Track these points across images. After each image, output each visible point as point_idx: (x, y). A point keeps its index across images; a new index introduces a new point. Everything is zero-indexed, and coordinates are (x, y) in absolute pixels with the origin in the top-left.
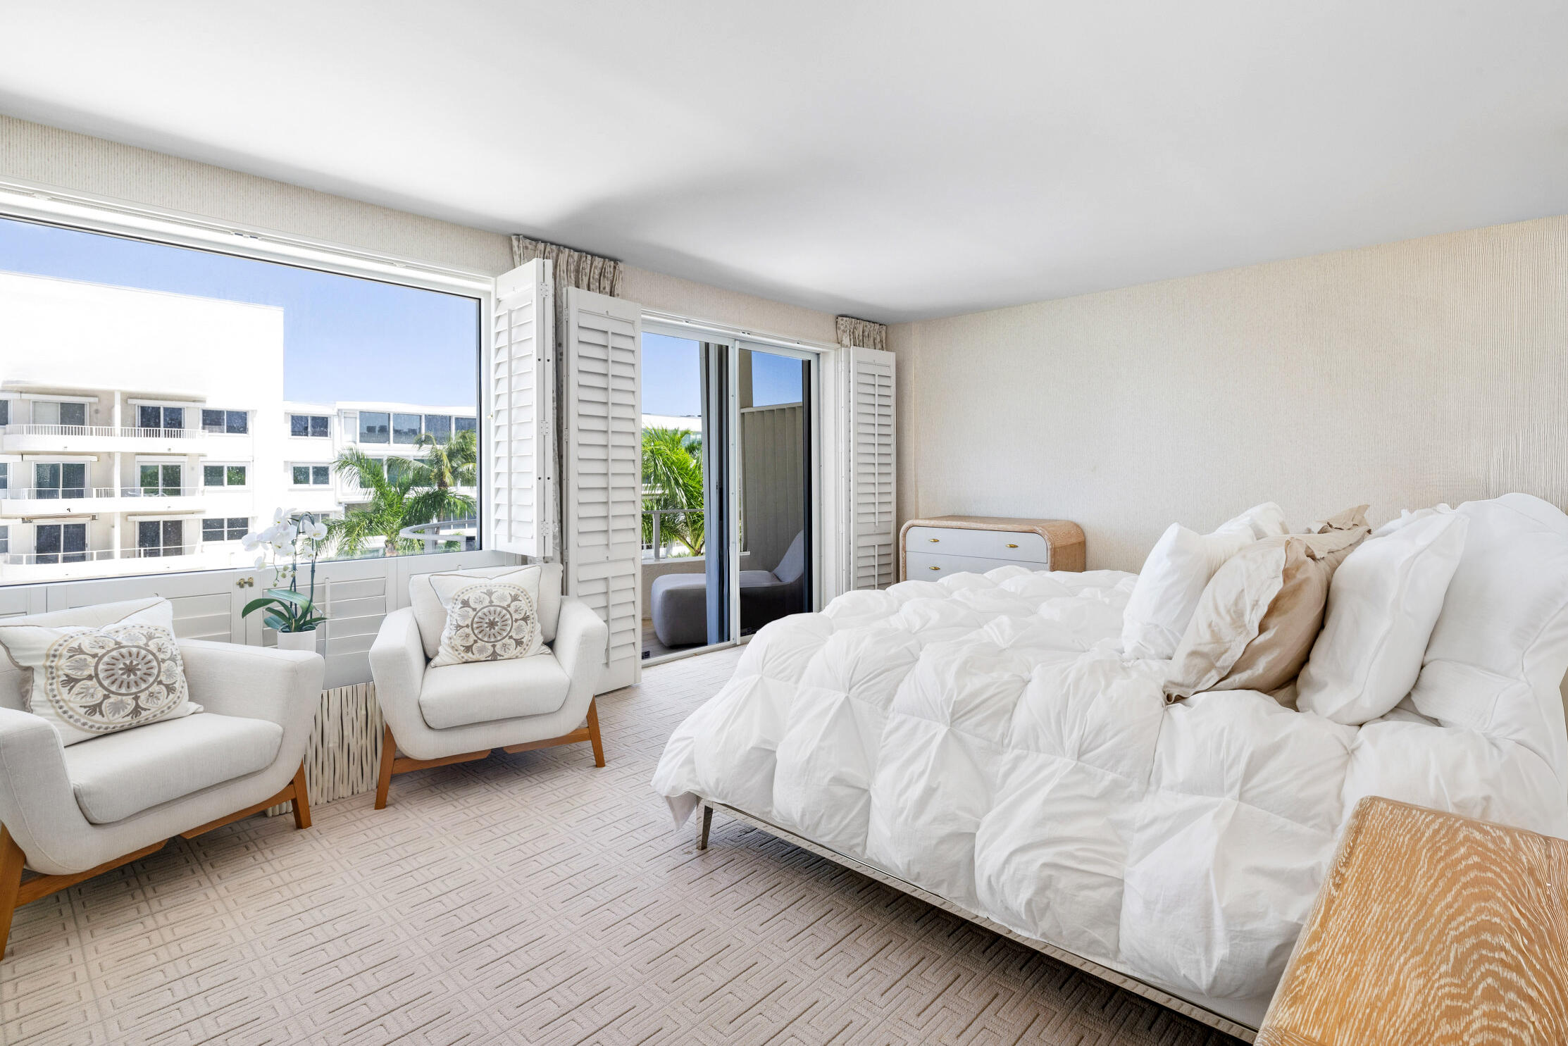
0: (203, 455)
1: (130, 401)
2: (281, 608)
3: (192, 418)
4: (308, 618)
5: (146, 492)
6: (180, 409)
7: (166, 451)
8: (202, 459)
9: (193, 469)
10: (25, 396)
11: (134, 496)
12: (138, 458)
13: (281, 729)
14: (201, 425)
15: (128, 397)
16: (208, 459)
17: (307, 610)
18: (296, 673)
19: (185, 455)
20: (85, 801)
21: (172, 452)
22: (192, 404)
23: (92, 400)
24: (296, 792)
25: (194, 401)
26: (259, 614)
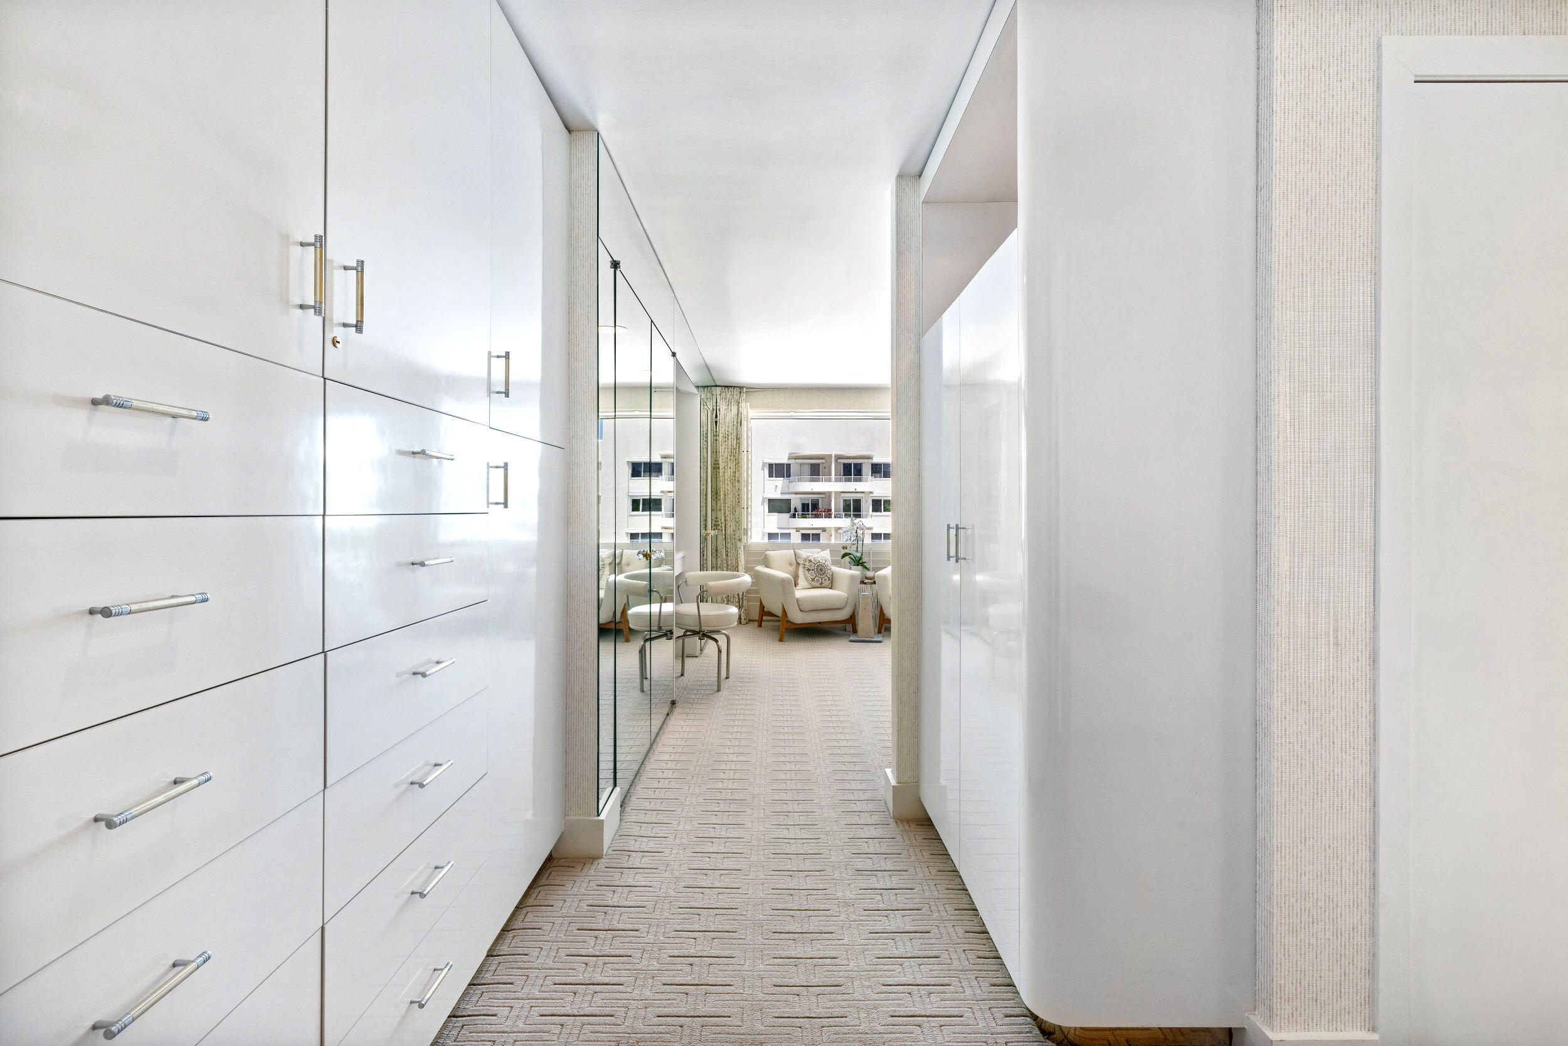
0: (871, 493)
1: (839, 461)
2: (853, 557)
3: (867, 469)
4: (861, 561)
5: (846, 515)
6: (861, 464)
7: (854, 491)
8: (871, 495)
9: (866, 501)
10: (797, 461)
11: (840, 518)
12: (843, 495)
13: (846, 595)
14: (870, 473)
15: (838, 457)
16: (874, 495)
17: (861, 559)
18: (852, 577)
19: (863, 492)
20: (799, 602)
21: (857, 491)
22: (866, 461)
23: (823, 461)
24: (852, 620)
25: (867, 459)
26: (847, 558)
